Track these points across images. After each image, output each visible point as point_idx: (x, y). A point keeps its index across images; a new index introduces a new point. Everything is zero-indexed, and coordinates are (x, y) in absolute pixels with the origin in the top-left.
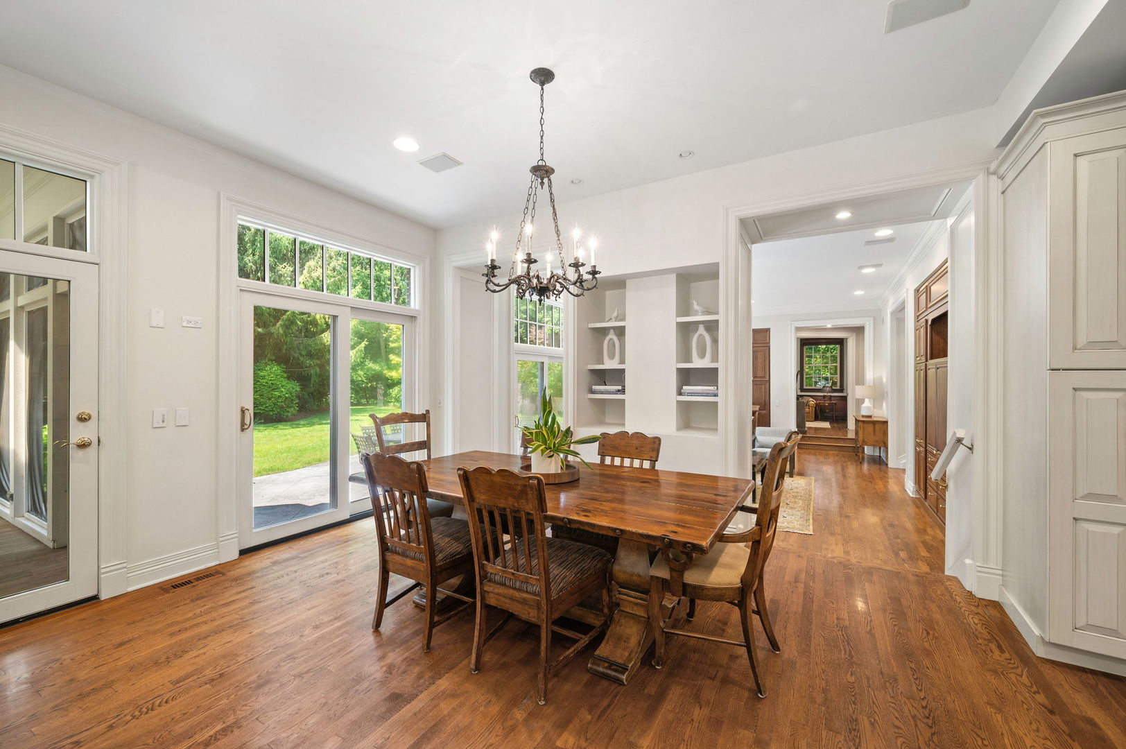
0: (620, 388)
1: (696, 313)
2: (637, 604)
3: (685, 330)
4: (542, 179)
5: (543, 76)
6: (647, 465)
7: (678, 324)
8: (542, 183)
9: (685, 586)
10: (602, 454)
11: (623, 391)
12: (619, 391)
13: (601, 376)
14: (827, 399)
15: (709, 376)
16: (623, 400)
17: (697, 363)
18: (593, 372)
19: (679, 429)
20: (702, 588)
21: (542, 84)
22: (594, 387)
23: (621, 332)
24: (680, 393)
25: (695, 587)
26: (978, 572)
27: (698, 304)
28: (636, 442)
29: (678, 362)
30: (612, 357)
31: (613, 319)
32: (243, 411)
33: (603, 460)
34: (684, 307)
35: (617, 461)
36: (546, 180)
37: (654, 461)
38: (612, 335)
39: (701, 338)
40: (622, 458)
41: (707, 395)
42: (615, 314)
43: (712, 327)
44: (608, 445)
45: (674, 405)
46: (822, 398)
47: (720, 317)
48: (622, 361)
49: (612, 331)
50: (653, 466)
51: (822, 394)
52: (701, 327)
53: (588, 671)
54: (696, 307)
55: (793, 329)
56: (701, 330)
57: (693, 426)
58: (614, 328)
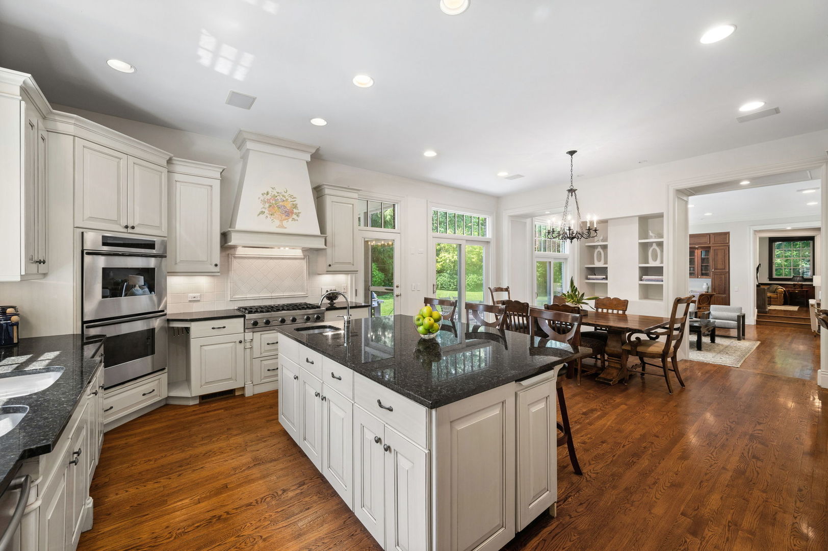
0: (604, 277)
1: (651, 237)
2: (616, 363)
3: (644, 247)
4: (572, 193)
5: (572, 153)
6: (620, 312)
7: (640, 243)
8: (572, 195)
9: (637, 352)
10: (597, 307)
11: (606, 279)
12: (604, 278)
13: (592, 271)
14: (797, 287)
15: (659, 271)
16: (607, 283)
17: (652, 264)
18: (588, 268)
19: (640, 299)
20: (645, 353)
21: (572, 155)
22: (589, 276)
23: (605, 247)
24: (641, 280)
25: (642, 353)
26: (822, 374)
27: (652, 233)
28: (615, 303)
29: (639, 263)
30: (599, 260)
31: (600, 241)
32: (434, 285)
33: (597, 310)
34: (643, 233)
35: (605, 311)
36: (573, 193)
37: (624, 311)
38: (599, 249)
39: (654, 251)
40: (608, 310)
41: (658, 281)
42: (602, 238)
43: (660, 244)
44: (599, 303)
45: (638, 286)
46: (793, 286)
47: (664, 240)
48: (606, 263)
49: (599, 247)
50: (624, 313)
51: (792, 283)
52: (654, 245)
53: (596, 381)
54: (651, 234)
55: (752, 232)
56: (654, 246)
57: (651, 297)
58: (600, 245)
